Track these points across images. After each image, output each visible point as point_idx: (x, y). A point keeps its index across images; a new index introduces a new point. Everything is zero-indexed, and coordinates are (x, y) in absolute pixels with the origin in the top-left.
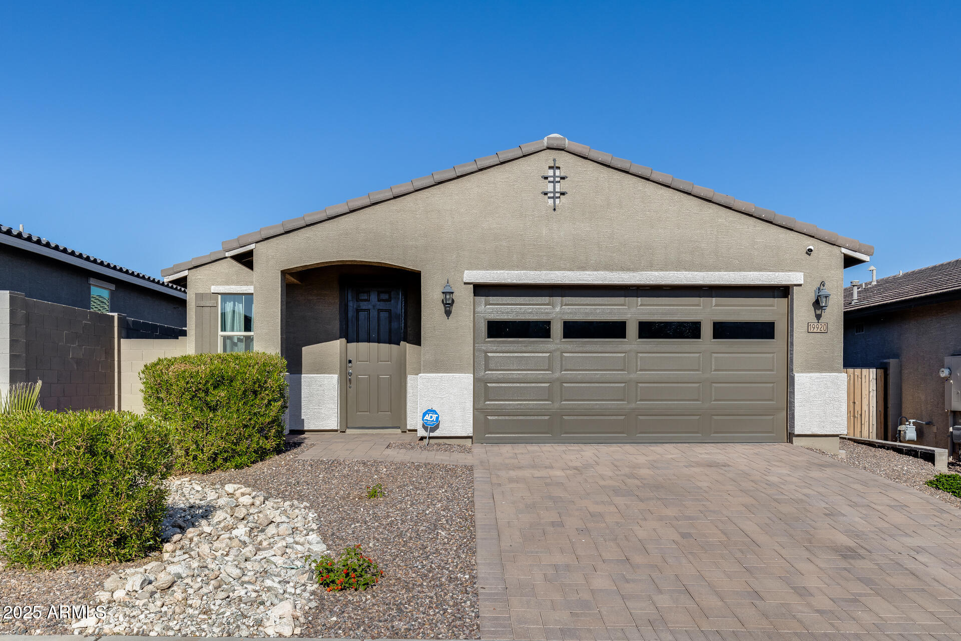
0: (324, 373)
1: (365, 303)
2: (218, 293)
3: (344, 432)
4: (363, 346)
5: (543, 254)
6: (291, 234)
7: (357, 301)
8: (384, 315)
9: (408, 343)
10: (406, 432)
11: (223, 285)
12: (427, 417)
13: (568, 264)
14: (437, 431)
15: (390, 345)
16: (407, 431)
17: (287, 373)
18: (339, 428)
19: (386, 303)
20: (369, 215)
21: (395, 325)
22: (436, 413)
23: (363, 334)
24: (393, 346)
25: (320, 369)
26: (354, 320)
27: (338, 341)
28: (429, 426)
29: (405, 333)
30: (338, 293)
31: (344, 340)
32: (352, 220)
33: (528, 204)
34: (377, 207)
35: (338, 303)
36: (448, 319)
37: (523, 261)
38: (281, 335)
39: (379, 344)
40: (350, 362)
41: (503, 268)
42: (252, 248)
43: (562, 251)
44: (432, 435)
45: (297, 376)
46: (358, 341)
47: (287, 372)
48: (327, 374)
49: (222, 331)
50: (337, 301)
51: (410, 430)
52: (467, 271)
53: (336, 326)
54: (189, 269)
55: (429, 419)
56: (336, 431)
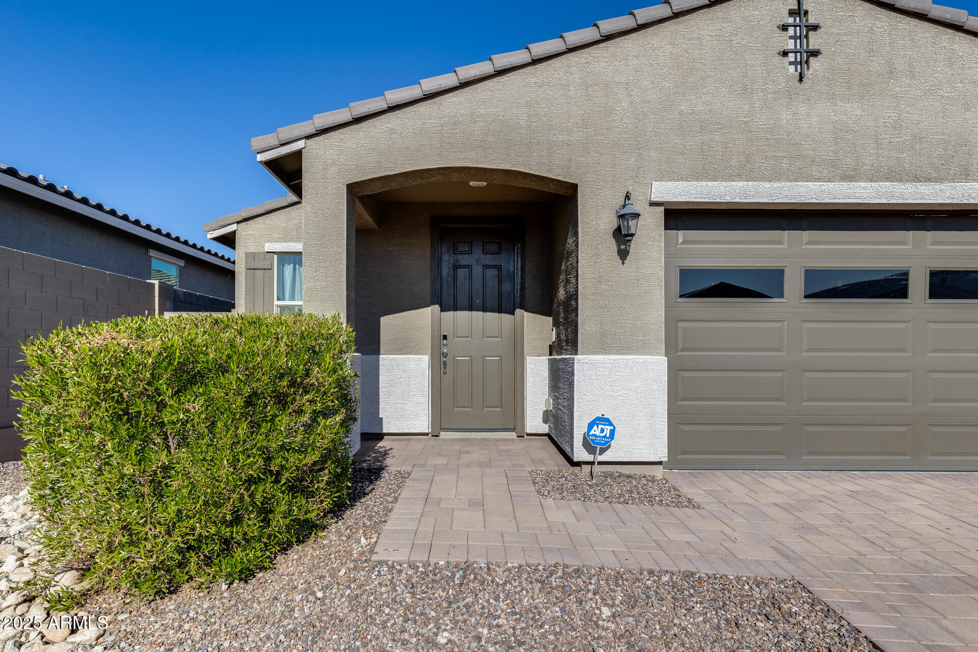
0: (410, 353)
1: (466, 256)
2: (274, 252)
3: (438, 436)
4: (463, 316)
5: (781, 155)
6: (364, 125)
7: (454, 253)
8: (492, 273)
9: (526, 311)
10: (523, 437)
11: (280, 242)
12: (596, 431)
13: (826, 172)
14: (608, 452)
15: (500, 315)
16: (525, 436)
17: (358, 354)
18: (430, 431)
19: (495, 256)
20: (491, 91)
21: (507, 286)
22: (611, 424)
23: (462, 299)
24: (505, 316)
25: (405, 347)
26: (450, 280)
27: (429, 309)
28: (599, 447)
29: (523, 296)
30: (429, 241)
31: (436, 308)
32: (463, 99)
33: (755, 72)
34: (504, 79)
35: (429, 256)
36: (623, 263)
37: (749, 166)
38: (347, 291)
39: (485, 314)
40: (445, 337)
41: (714, 179)
42: (300, 147)
43: (814, 150)
44: (601, 458)
45: (374, 357)
46: (455, 309)
47: (356, 351)
48: (414, 354)
49: (278, 299)
50: (428, 253)
51: (529, 435)
52: (657, 183)
53: (425, 287)
54: (238, 223)
55: (597, 433)
56: (427, 434)
